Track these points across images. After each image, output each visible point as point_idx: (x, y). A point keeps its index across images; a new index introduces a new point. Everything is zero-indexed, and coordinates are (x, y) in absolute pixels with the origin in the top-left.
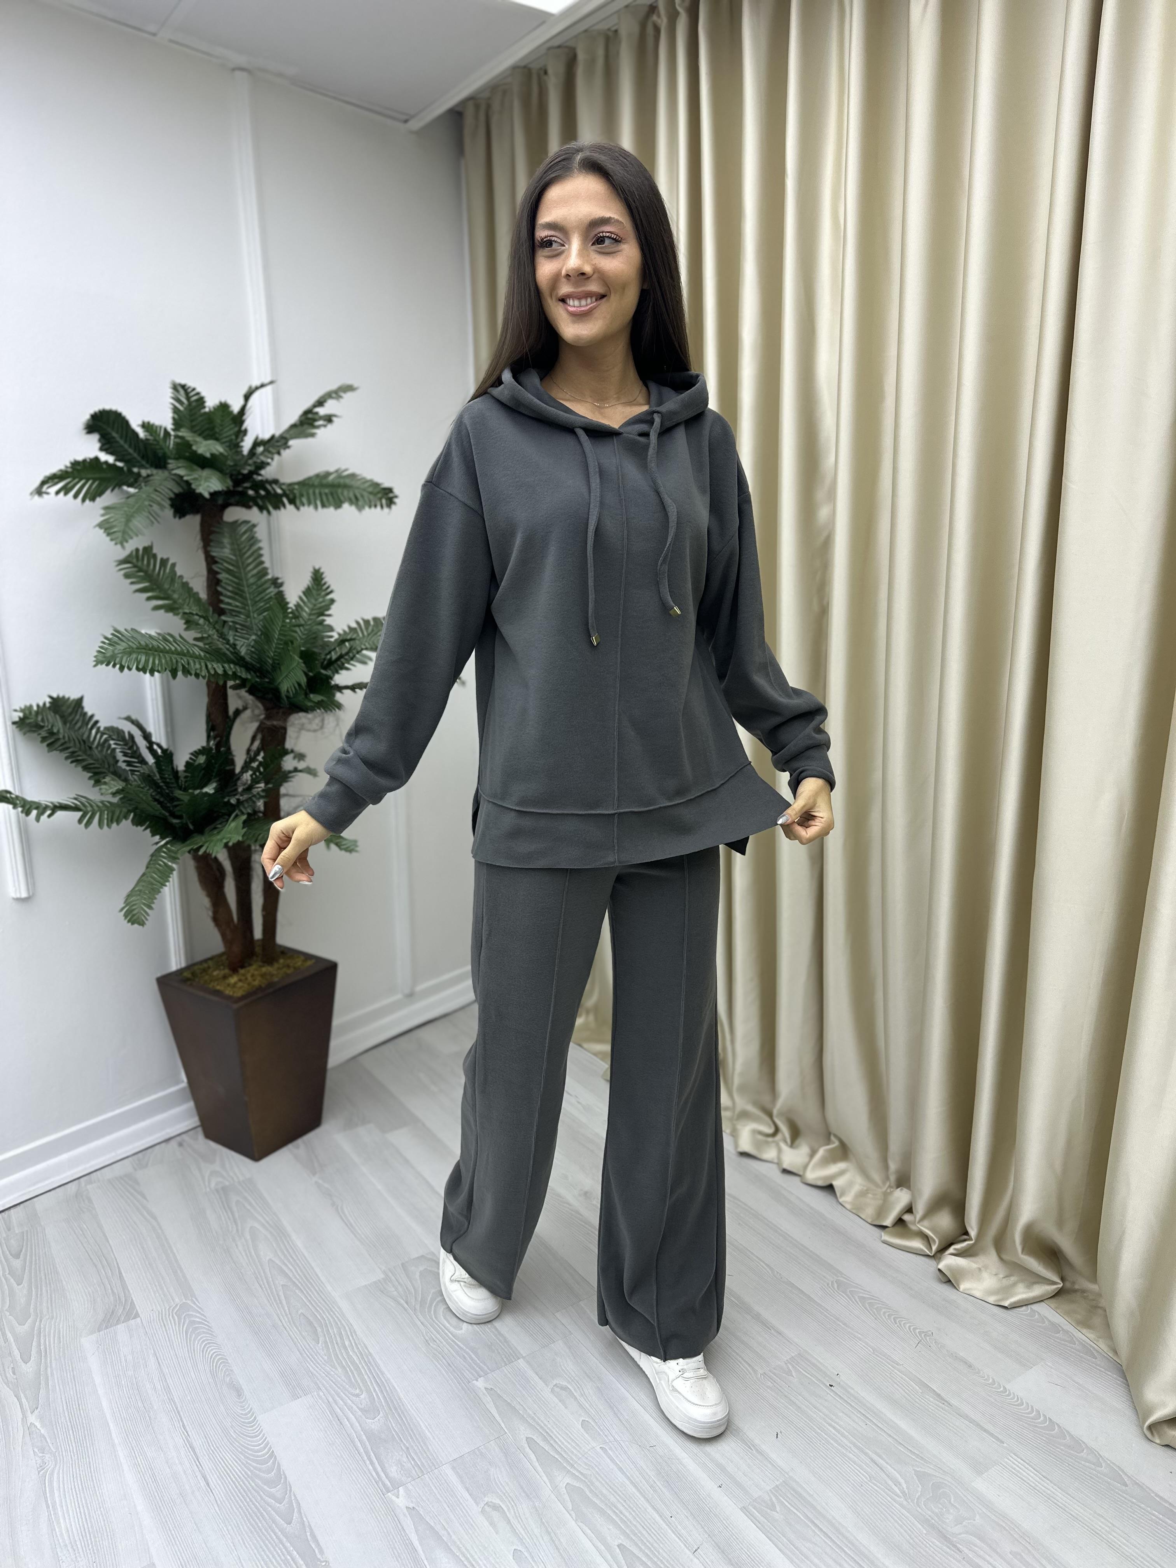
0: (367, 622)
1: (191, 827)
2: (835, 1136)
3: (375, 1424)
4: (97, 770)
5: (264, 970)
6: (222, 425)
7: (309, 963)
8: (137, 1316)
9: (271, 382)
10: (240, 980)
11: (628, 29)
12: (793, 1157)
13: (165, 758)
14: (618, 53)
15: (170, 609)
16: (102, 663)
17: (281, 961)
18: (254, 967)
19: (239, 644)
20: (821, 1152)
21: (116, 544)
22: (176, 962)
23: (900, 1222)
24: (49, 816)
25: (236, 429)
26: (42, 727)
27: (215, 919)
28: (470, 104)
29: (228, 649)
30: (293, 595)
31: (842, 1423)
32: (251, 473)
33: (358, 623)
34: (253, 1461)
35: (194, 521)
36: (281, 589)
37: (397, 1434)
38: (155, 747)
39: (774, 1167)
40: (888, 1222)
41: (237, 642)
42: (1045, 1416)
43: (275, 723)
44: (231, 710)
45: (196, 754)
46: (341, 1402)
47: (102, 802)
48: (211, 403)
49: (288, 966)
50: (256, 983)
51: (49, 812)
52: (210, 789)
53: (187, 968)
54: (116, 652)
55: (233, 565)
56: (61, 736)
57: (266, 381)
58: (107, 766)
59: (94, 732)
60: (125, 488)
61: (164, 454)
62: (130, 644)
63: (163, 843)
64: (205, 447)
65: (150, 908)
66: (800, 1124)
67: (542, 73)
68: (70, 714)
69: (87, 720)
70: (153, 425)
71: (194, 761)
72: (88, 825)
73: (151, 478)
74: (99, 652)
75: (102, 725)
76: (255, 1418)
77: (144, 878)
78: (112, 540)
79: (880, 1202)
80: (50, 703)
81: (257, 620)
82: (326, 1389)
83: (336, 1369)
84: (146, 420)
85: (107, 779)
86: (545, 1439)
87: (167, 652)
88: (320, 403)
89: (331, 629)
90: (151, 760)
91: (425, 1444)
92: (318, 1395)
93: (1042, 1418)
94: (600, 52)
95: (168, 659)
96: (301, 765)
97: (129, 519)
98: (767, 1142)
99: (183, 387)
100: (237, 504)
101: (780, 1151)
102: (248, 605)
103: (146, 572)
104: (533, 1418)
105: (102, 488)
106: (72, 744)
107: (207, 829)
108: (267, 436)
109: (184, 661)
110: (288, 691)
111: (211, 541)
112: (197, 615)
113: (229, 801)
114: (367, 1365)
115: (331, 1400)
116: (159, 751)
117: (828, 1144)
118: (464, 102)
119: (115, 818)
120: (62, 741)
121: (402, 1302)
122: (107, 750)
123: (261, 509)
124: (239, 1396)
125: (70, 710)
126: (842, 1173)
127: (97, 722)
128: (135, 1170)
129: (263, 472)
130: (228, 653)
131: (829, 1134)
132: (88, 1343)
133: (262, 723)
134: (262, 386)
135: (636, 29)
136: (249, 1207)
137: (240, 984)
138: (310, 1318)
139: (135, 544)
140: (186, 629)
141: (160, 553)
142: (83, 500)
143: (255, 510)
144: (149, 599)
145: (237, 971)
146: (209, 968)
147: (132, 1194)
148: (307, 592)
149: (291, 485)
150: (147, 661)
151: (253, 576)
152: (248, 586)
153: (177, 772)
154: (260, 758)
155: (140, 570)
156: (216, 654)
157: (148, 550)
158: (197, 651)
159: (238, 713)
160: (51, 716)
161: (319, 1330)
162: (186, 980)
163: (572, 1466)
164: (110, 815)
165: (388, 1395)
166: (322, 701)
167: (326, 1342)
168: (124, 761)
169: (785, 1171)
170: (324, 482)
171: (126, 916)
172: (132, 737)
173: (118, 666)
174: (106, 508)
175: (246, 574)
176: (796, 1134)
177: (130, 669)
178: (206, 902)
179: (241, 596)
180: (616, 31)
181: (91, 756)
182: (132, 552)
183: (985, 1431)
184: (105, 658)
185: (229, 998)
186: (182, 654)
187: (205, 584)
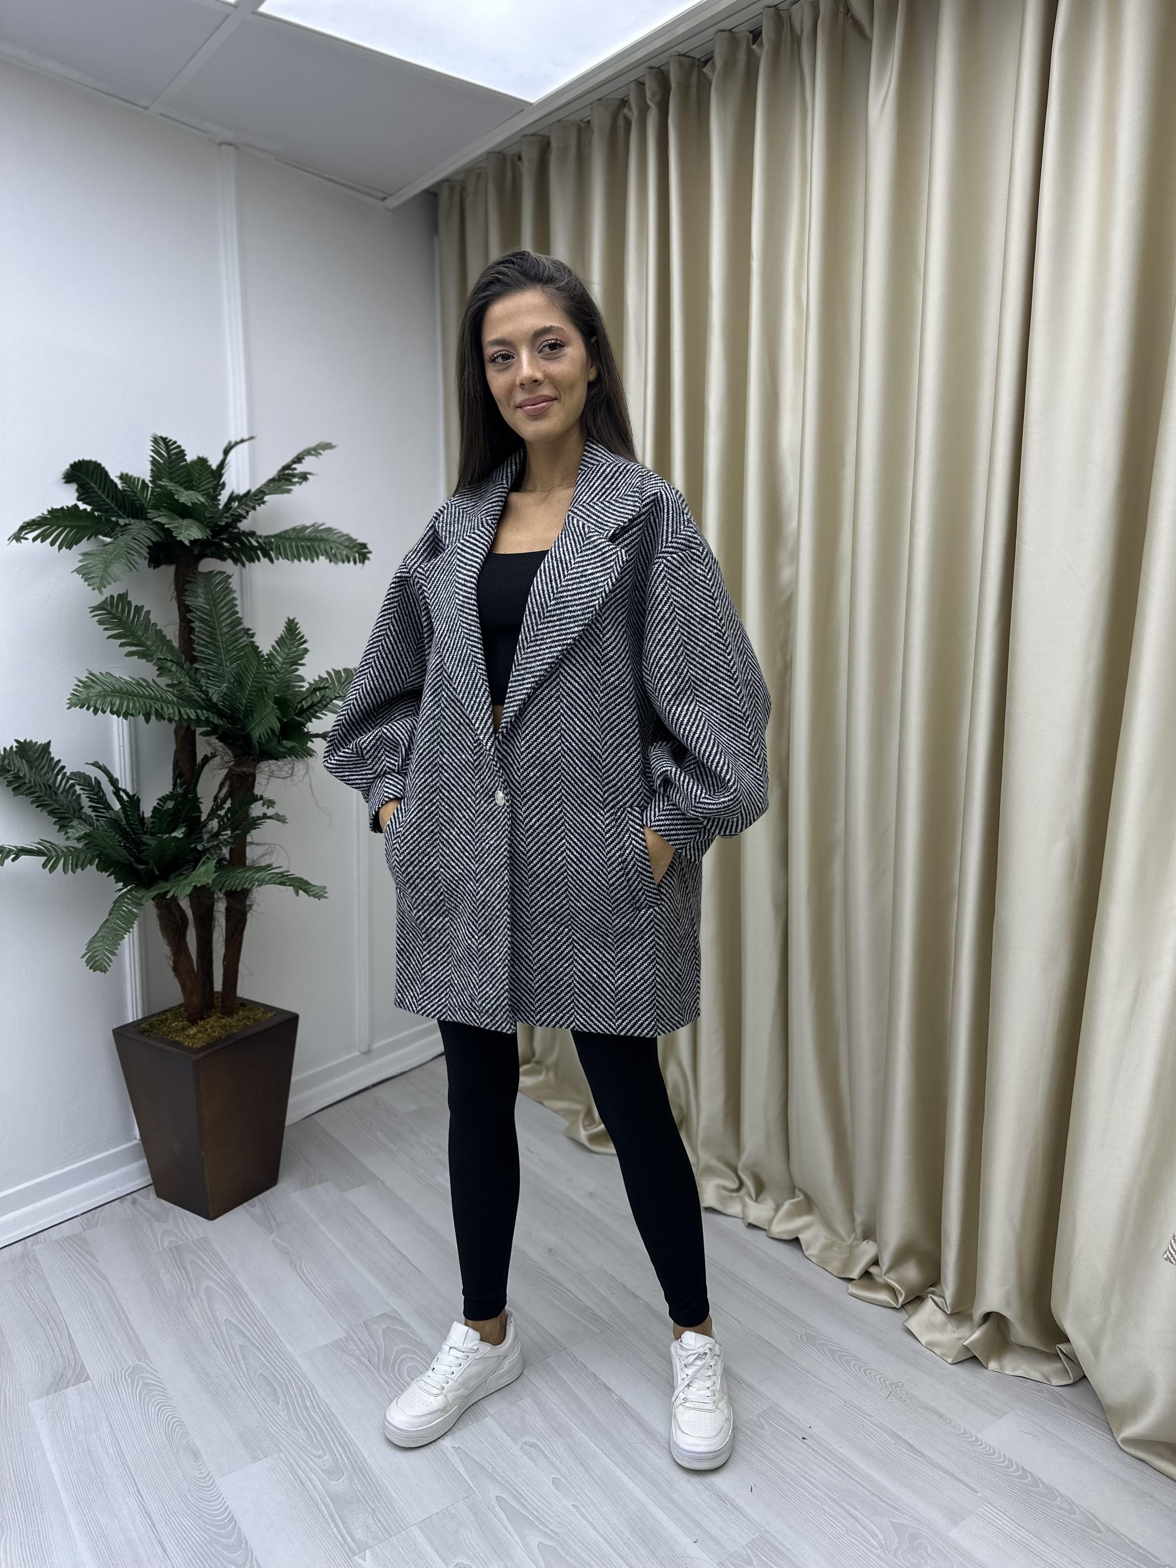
0: (337, 673)
1: (157, 873)
2: (801, 1190)
3: (339, 1486)
4: (62, 815)
5: (224, 1021)
6: (199, 479)
7: (270, 1015)
8: (88, 1378)
9: (251, 438)
10: (200, 1032)
11: (600, 120)
12: (758, 1211)
13: (132, 803)
14: (590, 143)
15: (142, 655)
16: (76, 706)
17: (241, 1013)
18: (213, 1018)
19: (211, 691)
20: (787, 1206)
21: (93, 589)
22: (132, 1013)
23: (866, 1274)
24: (13, 860)
25: (215, 482)
26: (9, 771)
27: (175, 969)
28: (446, 185)
29: (199, 696)
30: (265, 643)
31: (815, 1476)
32: (228, 525)
33: (328, 673)
34: (213, 1526)
35: (168, 571)
36: (253, 639)
37: (363, 1497)
38: (122, 793)
39: (740, 1222)
40: (855, 1275)
41: (209, 690)
42: (1017, 1465)
43: (245, 769)
44: (199, 759)
45: (163, 800)
46: (304, 1464)
47: (67, 848)
48: (190, 457)
49: (249, 1018)
50: (216, 1034)
51: (13, 856)
52: (179, 834)
53: (144, 1019)
54: (91, 695)
55: (207, 614)
56: (27, 781)
57: (246, 437)
58: (72, 812)
59: (59, 777)
60: (101, 537)
61: (142, 506)
62: (105, 687)
63: (125, 890)
64: (186, 497)
65: (114, 954)
66: (765, 1178)
67: (516, 159)
68: (37, 759)
69: (54, 766)
70: (131, 477)
71: (163, 806)
72: (51, 870)
73: (129, 527)
74: (73, 694)
75: (68, 771)
76: (214, 1481)
77: (108, 924)
78: (89, 585)
79: (846, 1255)
80: (16, 747)
81: (230, 668)
82: (287, 1450)
83: (298, 1430)
84: (125, 472)
85: (75, 823)
86: (515, 1498)
87: (141, 697)
88: (299, 459)
89: (302, 679)
90: (117, 806)
91: (391, 1504)
92: (279, 1456)
93: (1015, 1467)
94: (573, 141)
95: (142, 703)
96: (270, 812)
97: (107, 565)
98: (732, 1198)
99: (164, 439)
100: (213, 556)
101: (744, 1205)
102: (220, 654)
103: (120, 619)
104: (503, 1477)
105: (79, 536)
106: (37, 789)
107: (172, 876)
108: (242, 491)
109: (158, 705)
110: (260, 737)
111: (186, 590)
112: (171, 661)
113: (195, 847)
114: (329, 1424)
115: (292, 1461)
116: (125, 797)
117: (793, 1198)
118: (439, 184)
119: (80, 863)
120: (29, 785)
121: (365, 1360)
122: (72, 796)
123: (236, 561)
124: (196, 1459)
125: (37, 755)
126: (806, 1227)
127: (63, 767)
128: (85, 1230)
129: (239, 525)
130: (200, 700)
131: (795, 1187)
132: (36, 1407)
133: (230, 769)
134: (242, 441)
135: (608, 121)
136: (204, 1267)
137: (200, 1035)
138: (270, 1378)
139: (112, 590)
140: (158, 676)
141: (135, 600)
142: (60, 548)
143: (230, 561)
144: (122, 645)
145: (197, 1023)
146: (167, 1019)
147: (80, 1254)
148: (281, 642)
149: (267, 537)
150: (121, 705)
151: (226, 626)
152: (221, 636)
153: (143, 817)
154: (228, 804)
155: (115, 617)
156: (187, 700)
157: (123, 597)
158: (170, 697)
159: (206, 760)
160: (17, 761)
161: (279, 1390)
162: (143, 1032)
163: (543, 1524)
164: (75, 860)
165: (352, 1455)
166: (293, 747)
167: (286, 1403)
168: (90, 807)
169: (751, 1226)
170: (301, 535)
171: (88, 962)
172: (98, 782)
173: (92, 709)
174: (84, 554)
175: (219, 624)
176: (760, 1188)
177: (104, 712)
178: (167, 950)
179: (214, 645)
180: (589, 122)
181: (56, 801)
182: (107, 599)
183: (959, 1480)
184: (78, 701)
185: (188, 1049)
186: (155, 699)
187: (177, 633)
